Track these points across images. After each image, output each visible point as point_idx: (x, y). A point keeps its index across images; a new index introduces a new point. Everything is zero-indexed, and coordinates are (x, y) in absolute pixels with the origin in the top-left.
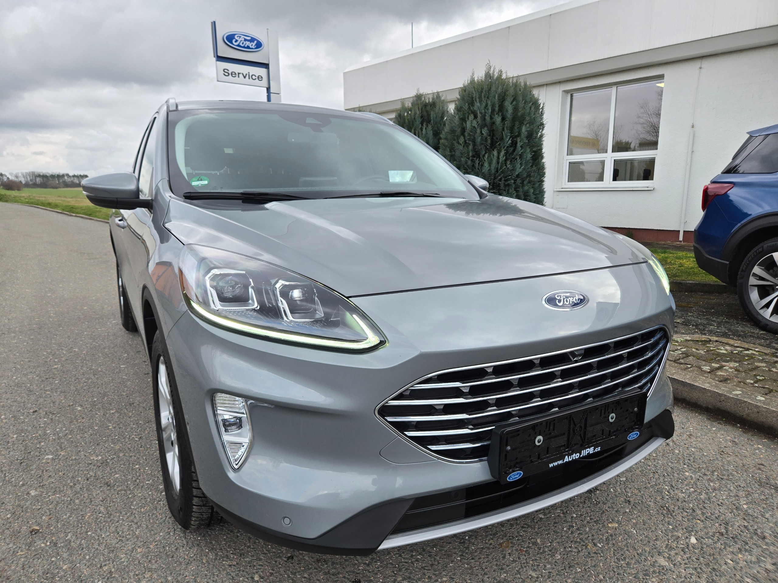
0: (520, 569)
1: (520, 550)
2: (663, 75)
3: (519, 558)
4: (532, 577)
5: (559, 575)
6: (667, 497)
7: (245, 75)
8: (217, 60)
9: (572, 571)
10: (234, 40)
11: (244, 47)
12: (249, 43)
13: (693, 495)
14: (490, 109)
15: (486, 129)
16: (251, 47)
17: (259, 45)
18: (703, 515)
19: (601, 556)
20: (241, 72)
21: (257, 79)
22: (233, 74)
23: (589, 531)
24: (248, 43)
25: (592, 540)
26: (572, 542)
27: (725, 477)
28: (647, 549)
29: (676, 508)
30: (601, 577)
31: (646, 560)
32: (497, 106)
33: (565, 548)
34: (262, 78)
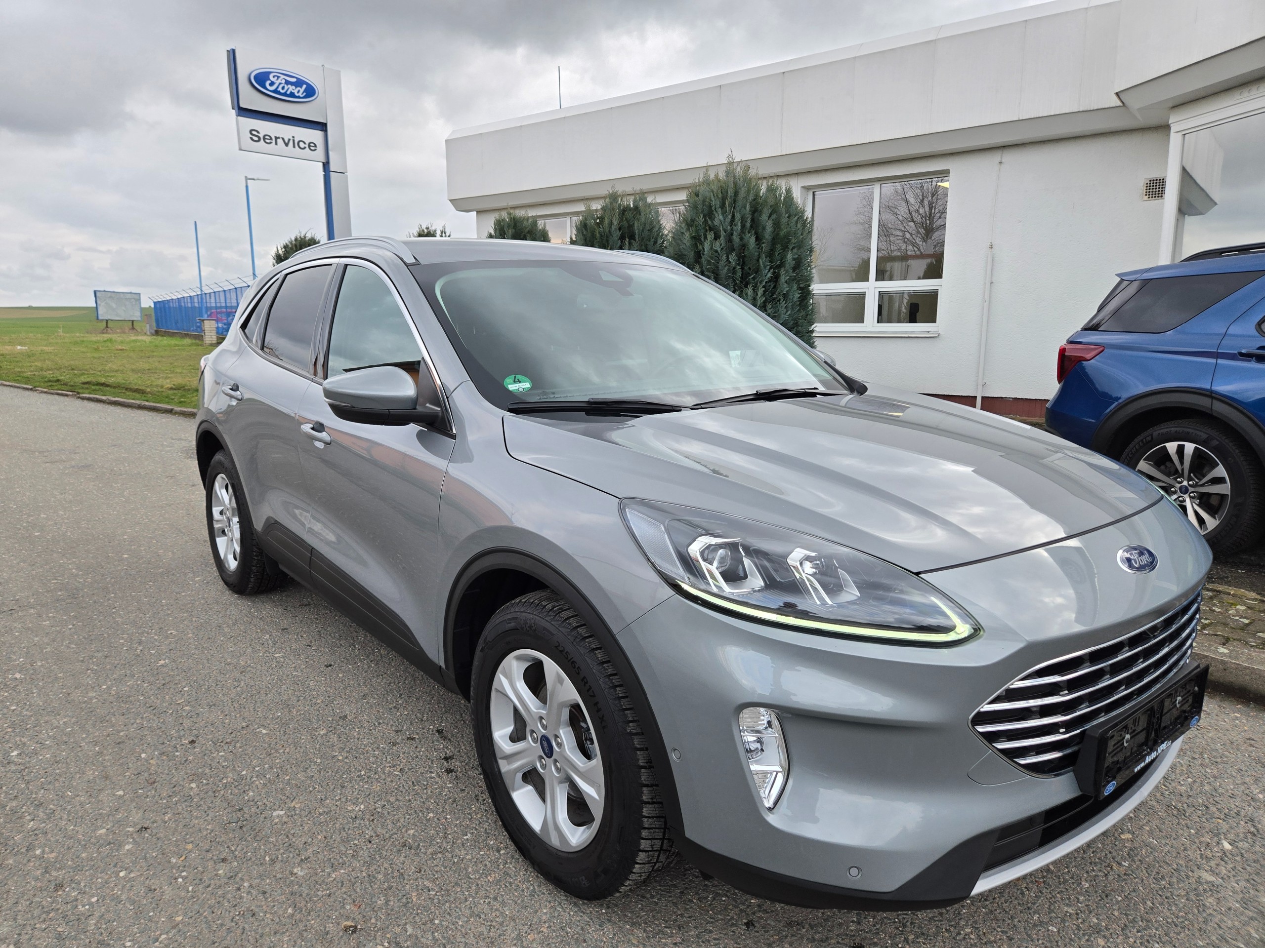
0: (1050, 906)
1: (1036, 881)
2: (948, 170)
3: (1041, 892)
4: (1071, 914)
5: (1101, 907)
6: (1167, 793)
7: (286, 141)
8: (238, 115)
9: (1112, 900)
10: (268, 82)
11: (285, 94)
12: (294, 87)
13: (1195, 787)
14: (739, 224)
15: (734, 254)
16: (297, 95)
17: (310, 92)
18: (1221, 813)
19: (1135, 878)
20: (281, 136)
21: (307, 148)
22: (267, 139)
23: (1103, 847)
24: (291, 88)
25: (1113, 858)
26: (1091, 863)
27: (1219, 760)
28: (1181, 862)
29: (1185, 806)
30: (1149, 903)
31: (1188, 877)
32: (749, 220)
33: (1087, 872)
34: (315, 146)
